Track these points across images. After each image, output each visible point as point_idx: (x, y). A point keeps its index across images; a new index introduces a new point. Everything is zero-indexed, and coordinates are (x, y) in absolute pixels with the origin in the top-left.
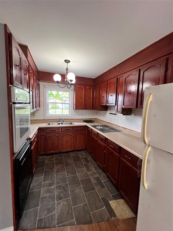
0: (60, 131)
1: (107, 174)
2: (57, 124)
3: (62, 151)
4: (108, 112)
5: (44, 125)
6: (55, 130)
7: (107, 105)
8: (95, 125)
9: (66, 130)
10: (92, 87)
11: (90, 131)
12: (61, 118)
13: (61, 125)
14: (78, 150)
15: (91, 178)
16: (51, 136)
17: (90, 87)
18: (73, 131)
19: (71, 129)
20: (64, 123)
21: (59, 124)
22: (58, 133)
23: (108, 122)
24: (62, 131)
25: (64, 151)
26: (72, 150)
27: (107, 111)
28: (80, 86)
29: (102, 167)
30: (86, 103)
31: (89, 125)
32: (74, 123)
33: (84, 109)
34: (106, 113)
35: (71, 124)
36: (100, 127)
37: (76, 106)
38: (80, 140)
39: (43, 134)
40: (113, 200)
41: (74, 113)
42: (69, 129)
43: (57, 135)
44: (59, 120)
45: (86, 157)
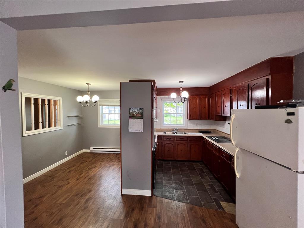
0: (175, 140)
1: (221, 184)
2: (172, 133)
3: (177, 159)
4: (227, 122)
5: (162, 134)
6: (171, 139)
7: (223, 115)
8: (211, 136)
9: (180, 139)
10: (207, 96)
11: (205, 141)
12: (176, 128)
13: (175, 134)
14: (194, 161)
15: (204, 184)
16: (167, 144)
17: (205, 96)
18: (187, 140)
19: (186, 139)
20: (178, 132)
21: (174, 133)
22: (173, 141)
23: (227, 133)
24: (177, 139)
25: (179, 159)
26: (187, 159)
27: (226, 120)
28: (194, 97)
29: (217, 177)
30: (201, 113)
31: (204, 136)
32: (188, 133)
33: (199, 119)
34: (225, 123)
35: (186, 134)
36: (215, 138)
37: (190, 116)
38: (195, 151)
39: (161, 141)
40: (224, 202)
41: (188, 122)
42: (183, 139)
43: (172, 143)
44: (174, 130)
45: (201, 168)
